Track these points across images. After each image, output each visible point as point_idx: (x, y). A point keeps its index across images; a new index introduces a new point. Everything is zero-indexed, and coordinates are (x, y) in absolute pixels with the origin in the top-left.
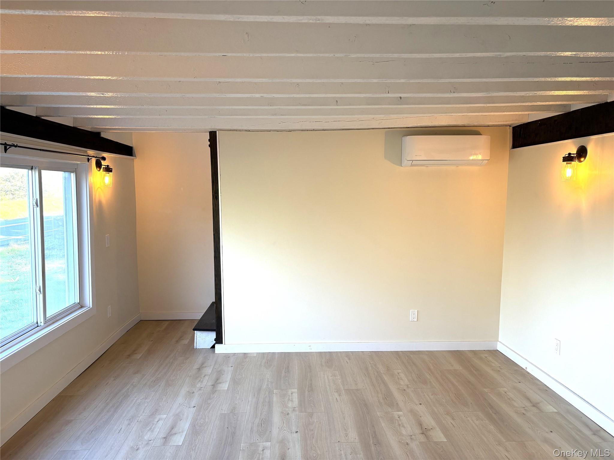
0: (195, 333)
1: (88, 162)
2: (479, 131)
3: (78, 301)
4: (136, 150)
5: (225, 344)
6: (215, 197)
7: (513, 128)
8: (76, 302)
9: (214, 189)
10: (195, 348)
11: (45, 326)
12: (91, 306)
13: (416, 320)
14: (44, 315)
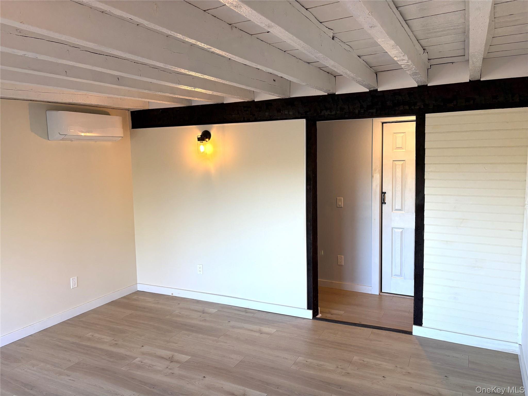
2: (109, 112)
7: (131, 112)
13: (76, 286)
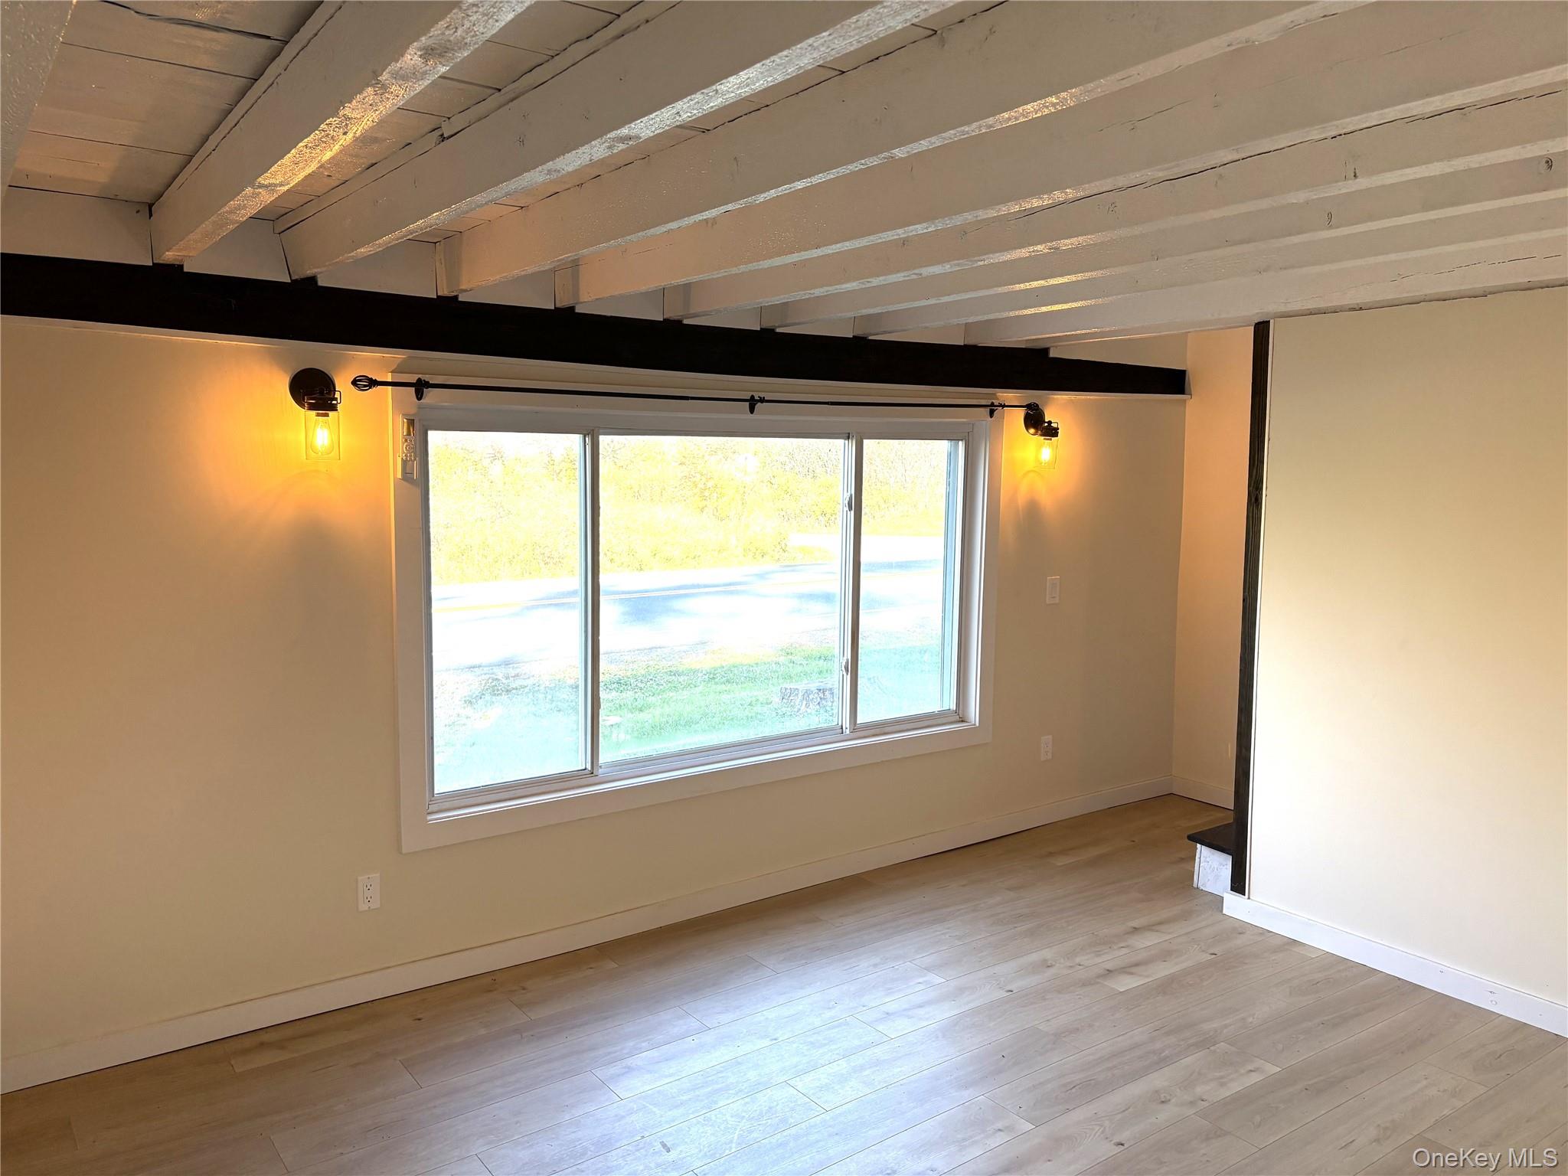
0: (1196, 849)
1: (991, 417)
3: (953, 707)
4: (1192, 379)
5: (1249, 898)
6: (1253, 499)
8: (951, 708)
9: (1254, 477)
10: (1195, 885)
11: (850, 738)
12: (978, 725)
14: (853, 716)
